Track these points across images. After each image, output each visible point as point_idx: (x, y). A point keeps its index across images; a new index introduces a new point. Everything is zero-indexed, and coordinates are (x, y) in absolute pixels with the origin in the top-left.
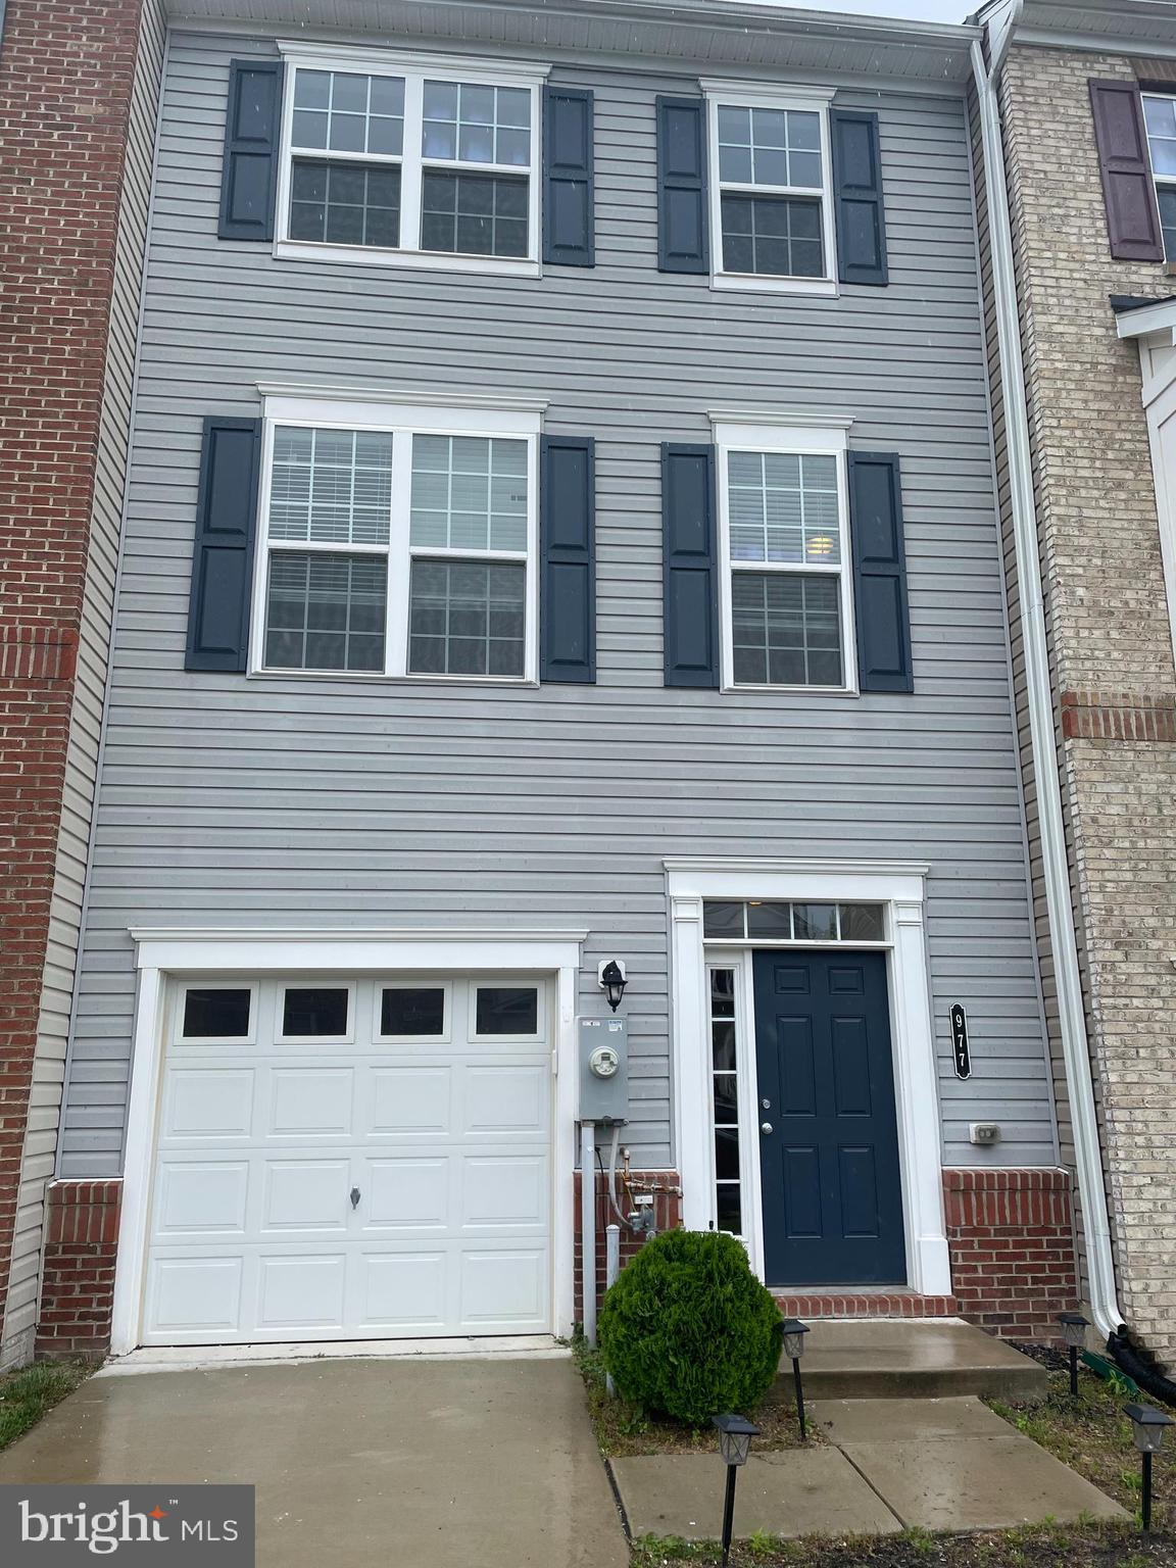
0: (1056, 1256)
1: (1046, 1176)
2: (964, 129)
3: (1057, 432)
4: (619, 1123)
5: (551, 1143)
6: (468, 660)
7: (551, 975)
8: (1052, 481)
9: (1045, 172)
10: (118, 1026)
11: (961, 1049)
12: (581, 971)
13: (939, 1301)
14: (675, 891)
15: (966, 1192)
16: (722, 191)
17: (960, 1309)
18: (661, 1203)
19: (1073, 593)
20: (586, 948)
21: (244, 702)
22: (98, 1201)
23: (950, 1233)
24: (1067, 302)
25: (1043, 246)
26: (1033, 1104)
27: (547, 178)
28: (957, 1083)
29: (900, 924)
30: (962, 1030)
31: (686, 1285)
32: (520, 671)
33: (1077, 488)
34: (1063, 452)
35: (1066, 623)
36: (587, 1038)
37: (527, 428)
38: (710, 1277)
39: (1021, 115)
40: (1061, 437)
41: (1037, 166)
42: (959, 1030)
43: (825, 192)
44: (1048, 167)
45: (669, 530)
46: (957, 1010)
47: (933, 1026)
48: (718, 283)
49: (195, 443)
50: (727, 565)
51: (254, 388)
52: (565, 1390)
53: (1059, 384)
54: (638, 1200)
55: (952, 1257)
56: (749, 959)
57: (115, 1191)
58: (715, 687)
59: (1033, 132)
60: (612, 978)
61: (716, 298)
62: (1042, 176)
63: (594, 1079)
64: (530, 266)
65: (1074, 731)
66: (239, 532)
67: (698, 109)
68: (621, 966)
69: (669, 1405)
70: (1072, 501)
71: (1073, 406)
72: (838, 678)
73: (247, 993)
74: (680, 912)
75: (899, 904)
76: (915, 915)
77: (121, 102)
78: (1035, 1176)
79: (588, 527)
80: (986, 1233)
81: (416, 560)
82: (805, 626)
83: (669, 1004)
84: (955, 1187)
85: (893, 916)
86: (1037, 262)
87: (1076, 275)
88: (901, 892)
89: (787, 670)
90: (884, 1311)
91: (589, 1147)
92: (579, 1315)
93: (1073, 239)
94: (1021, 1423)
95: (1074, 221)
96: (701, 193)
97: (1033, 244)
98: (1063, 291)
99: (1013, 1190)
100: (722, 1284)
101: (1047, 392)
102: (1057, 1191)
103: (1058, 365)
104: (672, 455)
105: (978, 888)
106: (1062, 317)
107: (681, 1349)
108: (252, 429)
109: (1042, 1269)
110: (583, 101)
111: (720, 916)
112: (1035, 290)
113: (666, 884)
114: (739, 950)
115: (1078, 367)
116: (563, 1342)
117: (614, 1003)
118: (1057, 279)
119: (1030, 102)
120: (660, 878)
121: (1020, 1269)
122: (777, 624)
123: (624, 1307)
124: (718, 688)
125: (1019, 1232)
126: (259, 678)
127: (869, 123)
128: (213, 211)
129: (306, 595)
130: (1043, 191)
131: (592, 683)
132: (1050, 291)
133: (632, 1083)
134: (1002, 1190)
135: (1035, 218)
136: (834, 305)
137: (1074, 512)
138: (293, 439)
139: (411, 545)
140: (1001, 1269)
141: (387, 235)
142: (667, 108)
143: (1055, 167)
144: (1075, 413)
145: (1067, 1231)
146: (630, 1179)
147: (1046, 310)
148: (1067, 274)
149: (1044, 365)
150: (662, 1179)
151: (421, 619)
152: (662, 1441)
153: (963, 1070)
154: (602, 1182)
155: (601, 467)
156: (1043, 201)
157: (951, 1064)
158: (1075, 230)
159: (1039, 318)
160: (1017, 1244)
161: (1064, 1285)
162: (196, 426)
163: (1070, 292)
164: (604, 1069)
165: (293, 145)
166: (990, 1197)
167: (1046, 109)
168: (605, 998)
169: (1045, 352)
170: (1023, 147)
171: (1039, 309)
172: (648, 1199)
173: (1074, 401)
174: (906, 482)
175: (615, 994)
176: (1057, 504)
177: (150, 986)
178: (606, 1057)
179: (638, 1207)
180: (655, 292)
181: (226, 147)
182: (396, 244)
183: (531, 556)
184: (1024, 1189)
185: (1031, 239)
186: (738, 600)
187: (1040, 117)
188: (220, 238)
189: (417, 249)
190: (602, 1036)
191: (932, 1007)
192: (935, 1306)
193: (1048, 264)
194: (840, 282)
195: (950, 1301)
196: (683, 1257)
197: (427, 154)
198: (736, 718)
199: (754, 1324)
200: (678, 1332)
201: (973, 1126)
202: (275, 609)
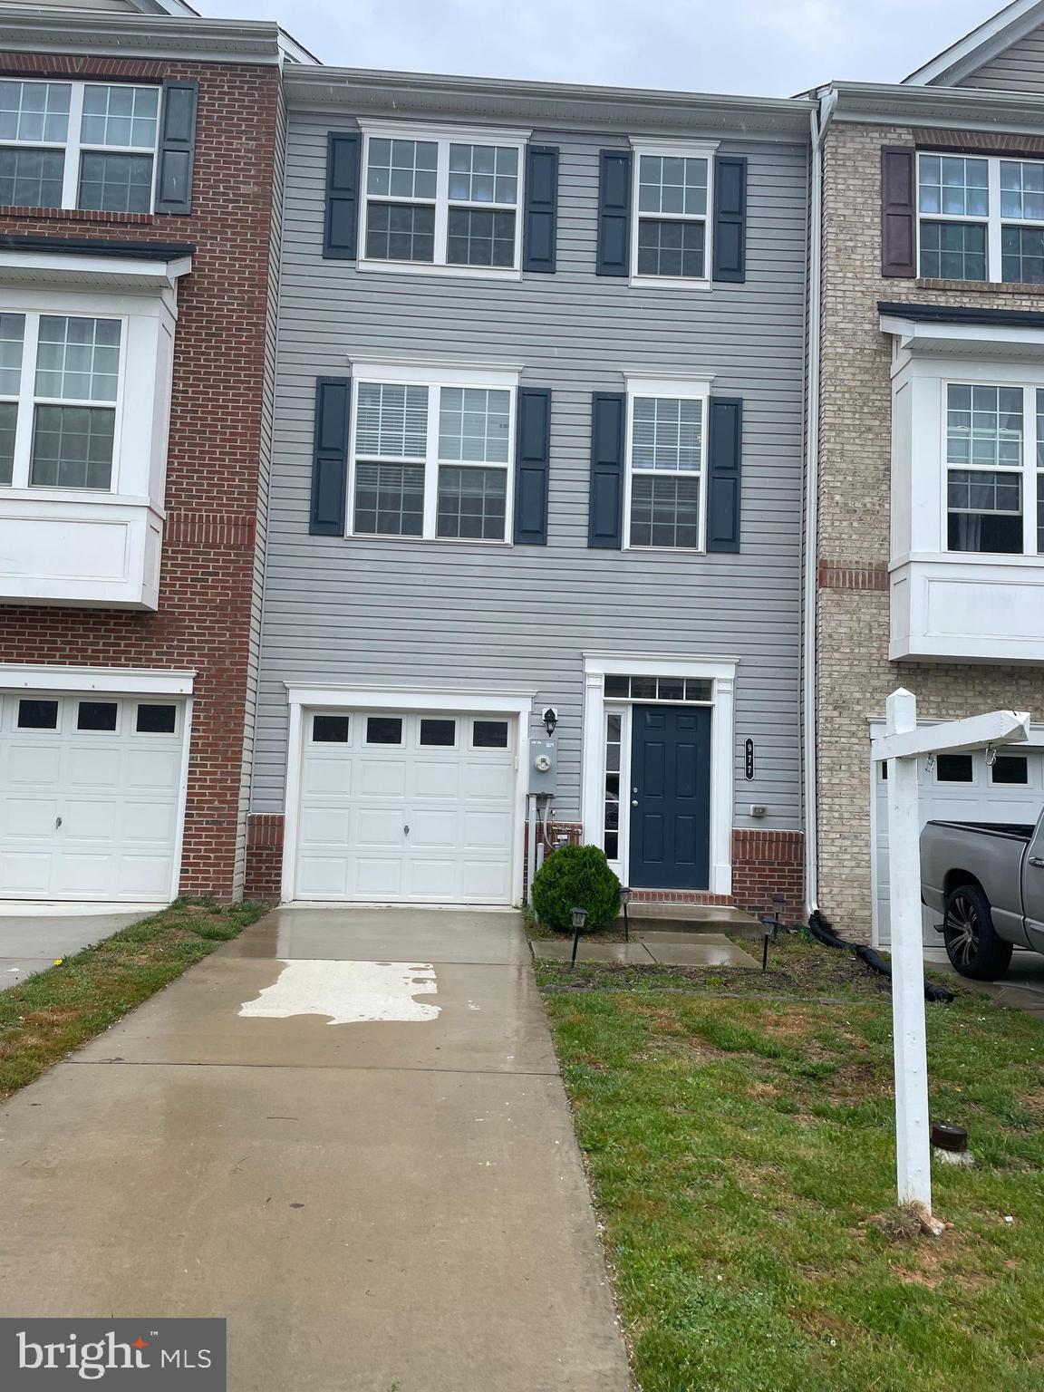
0: (792, 877)
1: (790, 834)
2: (805, 167)
3: (834, 395)
4: (551, 797)
5: (514, 806)
6: (471, 529)
7: (516, 715)
8: (827, 427)
9: (844, 216)
10: (279, 734)
11: (749, 763)
12: (532, 714)
13: (723, 897)
14: (588, 670)
15: (744, 841)
16: (640, 218)
17: (735, 902)
18: (572, 839)
19: (833, 498)
20: (535, 700)
21: (342, 553)
22: (273, 825)
23: (734, 863)
24: (849, 307)
25: (837, 268)
26: (789, 795)
27: (527, 211)
28: (745, 782)
29: (720, 692)
30: (751, 753)
31: (573, 868)
32: (502, 537)
33: (843, 431)
34: (836, 408)
35: (826, 517)
36: (534, 751)
37: (510, 383)
38: (584, 865)
39: (833, 174)
40: (836, 398)
41: (839, 212)
42: (749, 753)
43: (708, 218)
44: (846, 212)
45: (595, 448)
46: (749, 742)
47: (734, 750)
48: (635, 283)
49: (312, 393)
50: (630, 471)
51: (345, 358)
52: (516, 923)
53: (838, 363)
54: (559, 837)
55: (733, 875)
56: (630, 709)
57: (282, 819)
58: (619, 548)
59: (840, 187)
60: (550, 718)
61: (632, 293)
62: (842, 218)
63: (537, 773)
64: (514, 273)
65: (824, 583)
66: (338, 450)
67: (627, 157)
68: (555, 711)
69: (561, 921)
70: (838, 440)
71: (845, 377)
72: (694, 544)
73: (346, 719)
74: (590, 681)
75: (720, 681)
76: (729, 687)
77: (268, 183)
78: (784, 834)
79: (546, 446)
80: (754, 863)
81: (441, 467)
82: (676, 509)
83: (582, 734)
84: (739, 839)
85: (716, 687)
86: (832, 280)
87: (857, 289)
88: (721, 673)
89: (663, 538)
90: (692, 901)
91: (533, 808)
92: (525, 894)
93: (858, 263)
94: (738, 941)
95: (860, 251)
96: (626, 219)
97: (831, 268)
98: (847, 300)
99: (771, 841)
100: (590, 868)
101: (830, 368)
102: (796, 843)
103: (839, 350)
104: (599, 399)
105: (769, 672)
106: (845, 318)
107: (568, 896)
108: (345, 383)
109: (784, 883)
110: (552, 154)
111: (615, 685)
112: (829, 299)
113: (583, 665)
114: (625, 704)
115: (851, 351)
116: (516, 908)
117: (550, 732)
118: (844, 291)
119: (839, 165)
120: (580, 662)
121: (771, 883)
122: (658, 508)
123: (542, 878)
124: (620, 549)
125: (772, 864)
126: (351, 539)
127: (741, 165)
128: (320, 239)
129: (377, 489)
130: (841, 229)
131: (544, 544)
132: (839, 300)
133: (559, 776)
134: (764, 840)
135: (834, 249)
136: (708, 297)
137: (839, 447)
138: (369, 390)
139: (439, 458)
140: (760, 882)
141: (426, 254)
142: (607, 158)
143: (851, 212)
144: (846, 382)
145: (801, 865)
146: (555, 826)
147: (835, 312)
148: (851, 288)
149: (830, 350)
150: (573, 826)
151: (444, 503)
152: (557, 938)
153: (750, 775)
154: (539, 828)
155: (555, 407)
156: (841, 237)
157: (743, 772)
158: (860, 257)
159: (830, 318)
160: (770, 870)
161: (795, 893)
162: (312, 382)
163: (851, 300)
164: (542, 767)
165: (368, 193)
166: (757, 845)
167: (850, 169)
168: (545, 729)
169: (832, 342)
170: (832, 198)
171: (830, 312)
172: (565, 837)
173: (846, 375)
174: (746, 416)
175: (550, 727)
176: (828, 441)
177: (296, 713)
178: (543, 761)
179: (559, 840)
180: (595, 289)
181: (326, 195)
182: (432, 260)
183: (510, 465)
184: (777, 841)
185: (831, 264)
186: (637, 492)
187: (845, 176)
188: (324, 258)
189: (444, 264)
190: (542, 749)
191: (734, 739)
192: (721, 899)
193: (839, 281)
194: (714, 281)
195: (729, 897)
196: (573, 856)
197: (452, 197)
198: (630, 567)
199: (605, 887)
200: (567, 888)
201: (752, 806)
202: (360, 496)
